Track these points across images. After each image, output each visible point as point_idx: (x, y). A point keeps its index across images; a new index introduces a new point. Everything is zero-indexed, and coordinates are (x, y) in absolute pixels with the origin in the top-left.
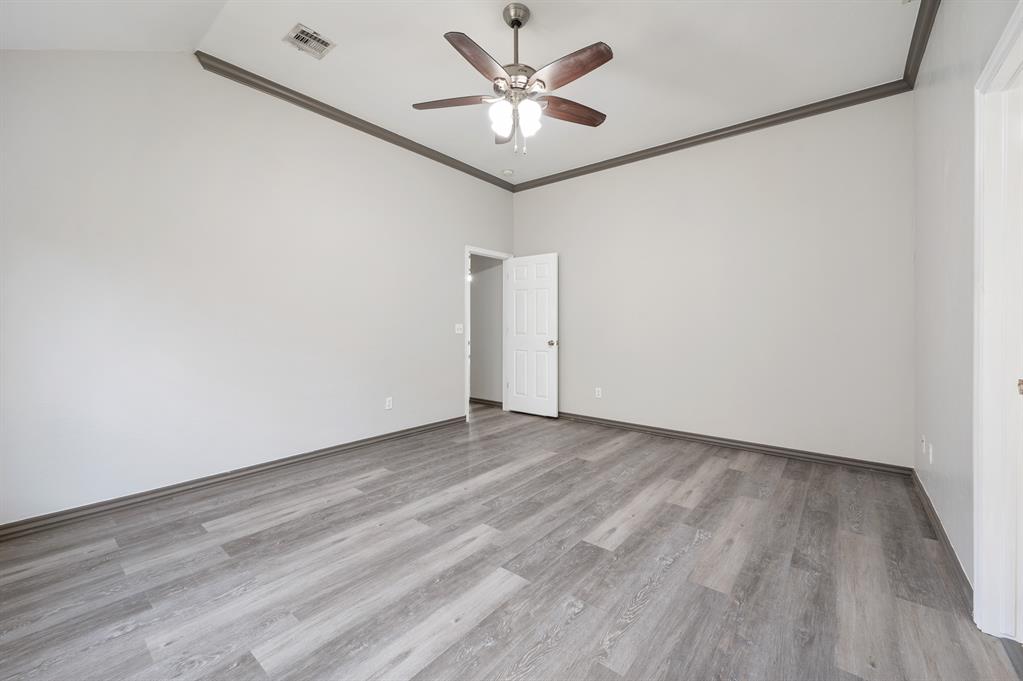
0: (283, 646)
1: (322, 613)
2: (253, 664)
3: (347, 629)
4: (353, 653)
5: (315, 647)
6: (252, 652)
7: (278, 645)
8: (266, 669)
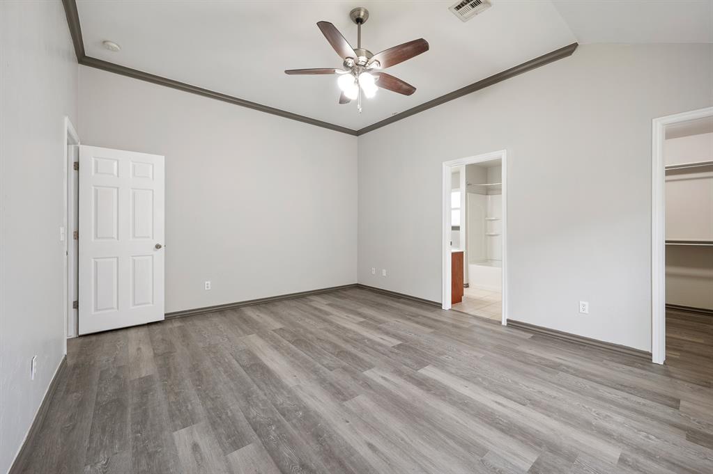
0: (515, 454)
1: (478, 441)
2: (536, 466)
3: (488, 426)
4: (505, 421)
5: (508, 438)
6: (527, 470)
7: (515, 457)
8: (536, 458)
